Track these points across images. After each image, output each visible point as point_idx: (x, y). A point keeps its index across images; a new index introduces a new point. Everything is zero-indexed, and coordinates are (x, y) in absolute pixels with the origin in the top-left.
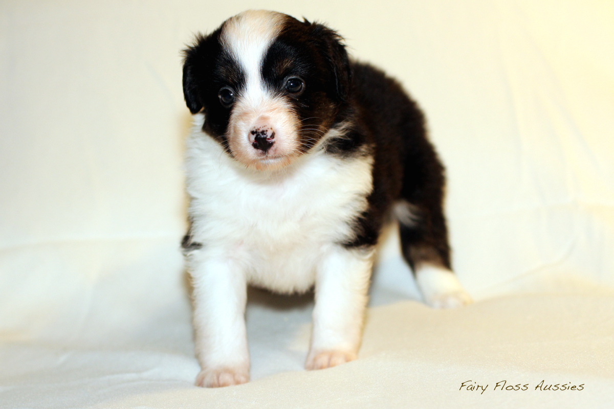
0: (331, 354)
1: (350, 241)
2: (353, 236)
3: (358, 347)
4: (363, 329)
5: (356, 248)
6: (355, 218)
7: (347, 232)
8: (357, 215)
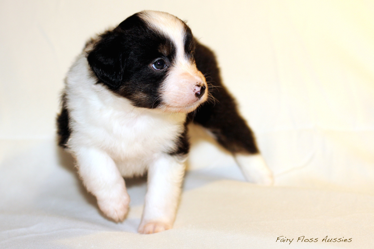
0: (156, 224)
1: (174, 151)
2: (175, 148)
3: (174, 221)
4: (177, 210)
5: (177, 155)
6: (177, 137)
7: (172, 146)
8: (179, 135)
